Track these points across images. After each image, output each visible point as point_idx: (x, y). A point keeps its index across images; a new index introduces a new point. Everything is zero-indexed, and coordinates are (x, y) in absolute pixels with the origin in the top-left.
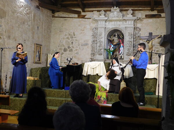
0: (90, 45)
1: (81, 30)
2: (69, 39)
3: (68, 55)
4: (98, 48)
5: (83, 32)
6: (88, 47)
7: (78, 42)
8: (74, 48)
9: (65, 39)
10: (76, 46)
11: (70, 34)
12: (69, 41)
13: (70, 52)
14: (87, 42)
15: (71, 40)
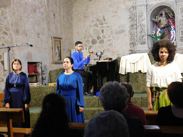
0: (127, 32)
1: (113, 12)
2: (98, 27)
3: (99, 48)
4: (139, 35)
5: (116, 14)
6: (124, 35)
7: (111, 29)
8: (105, 37)
9: (92, 26)
10: (108, 35)
11: (98, 20)
12: (98, 30)
13: (101, 45)
14: (124, 28)
15: (101, 27)
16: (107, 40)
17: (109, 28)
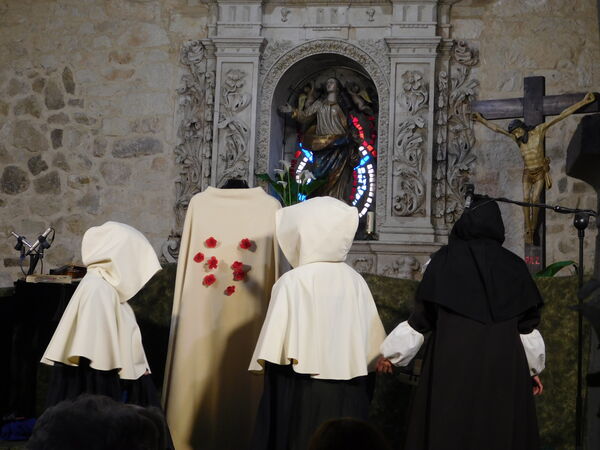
0: (168, 151)
1: (114, 56)
2: (37, 114)
3: (32, 212)
4: (219, 169)
6: (154, 166)
7: (95, 132)
8: (65, 166)
9: (11, 111)
10: (80, 156)
11: (40, 84)
12: (38, 128)
13: (42, 197)
14: (154, 132)
15: (51, 119)
16: (73, 178)
17: (89, 127)
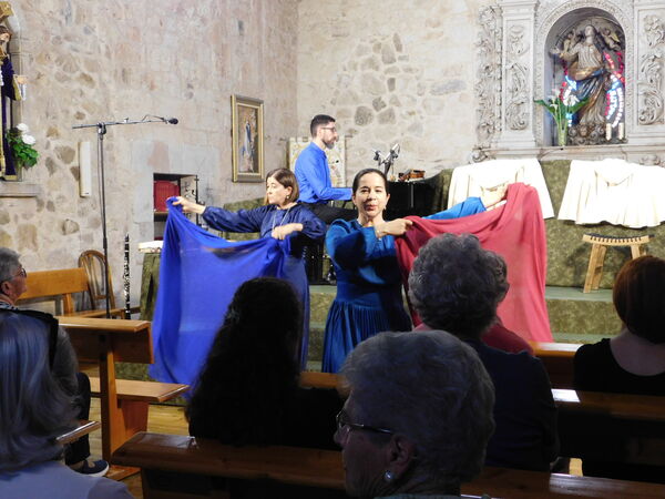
0: (469, 90)
1: (429, 22)
2: (377, 68)
3: (377, 137)
4: (507, 99)
5: (439, 30)
6: (460, 100)
7: (417, 78)
8: (398, 104)
9: (359, 67)
10: (408, 96)
11: (379, 46)
12: (378, 78)
13: (383, 127)
14: (459, 75)
15: (387, 71)
16: (404, 112)
17: (413, 75)
